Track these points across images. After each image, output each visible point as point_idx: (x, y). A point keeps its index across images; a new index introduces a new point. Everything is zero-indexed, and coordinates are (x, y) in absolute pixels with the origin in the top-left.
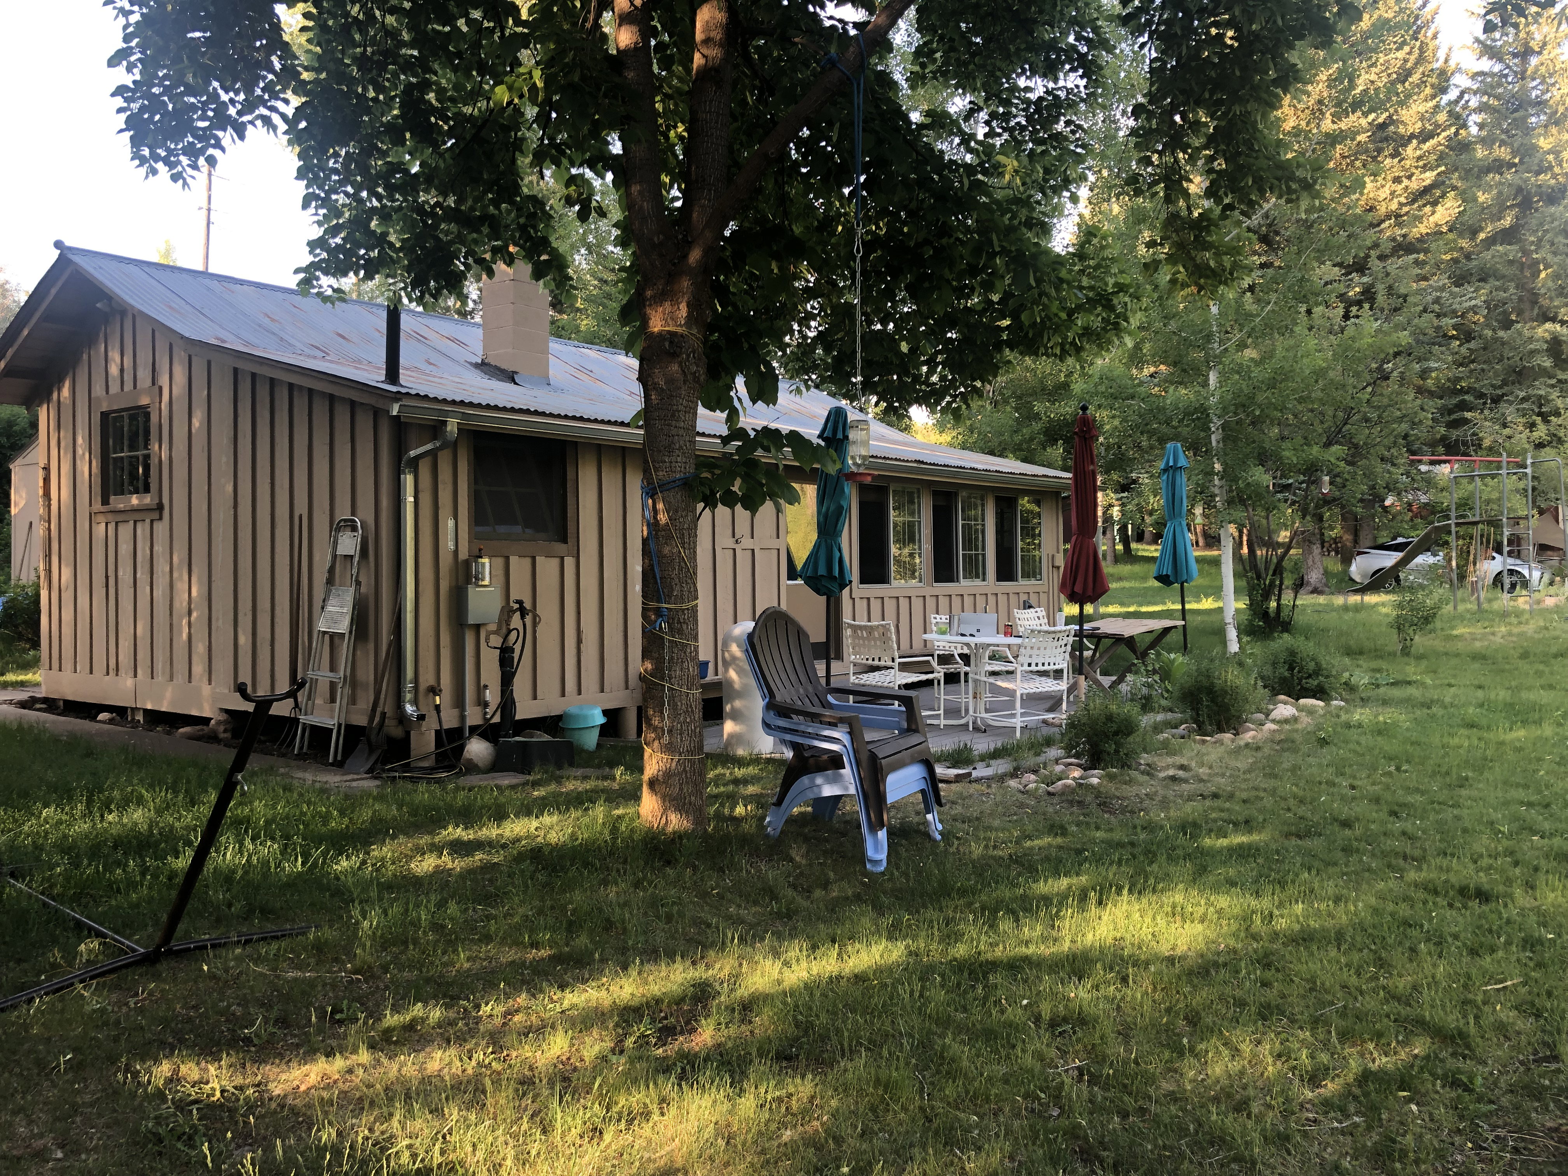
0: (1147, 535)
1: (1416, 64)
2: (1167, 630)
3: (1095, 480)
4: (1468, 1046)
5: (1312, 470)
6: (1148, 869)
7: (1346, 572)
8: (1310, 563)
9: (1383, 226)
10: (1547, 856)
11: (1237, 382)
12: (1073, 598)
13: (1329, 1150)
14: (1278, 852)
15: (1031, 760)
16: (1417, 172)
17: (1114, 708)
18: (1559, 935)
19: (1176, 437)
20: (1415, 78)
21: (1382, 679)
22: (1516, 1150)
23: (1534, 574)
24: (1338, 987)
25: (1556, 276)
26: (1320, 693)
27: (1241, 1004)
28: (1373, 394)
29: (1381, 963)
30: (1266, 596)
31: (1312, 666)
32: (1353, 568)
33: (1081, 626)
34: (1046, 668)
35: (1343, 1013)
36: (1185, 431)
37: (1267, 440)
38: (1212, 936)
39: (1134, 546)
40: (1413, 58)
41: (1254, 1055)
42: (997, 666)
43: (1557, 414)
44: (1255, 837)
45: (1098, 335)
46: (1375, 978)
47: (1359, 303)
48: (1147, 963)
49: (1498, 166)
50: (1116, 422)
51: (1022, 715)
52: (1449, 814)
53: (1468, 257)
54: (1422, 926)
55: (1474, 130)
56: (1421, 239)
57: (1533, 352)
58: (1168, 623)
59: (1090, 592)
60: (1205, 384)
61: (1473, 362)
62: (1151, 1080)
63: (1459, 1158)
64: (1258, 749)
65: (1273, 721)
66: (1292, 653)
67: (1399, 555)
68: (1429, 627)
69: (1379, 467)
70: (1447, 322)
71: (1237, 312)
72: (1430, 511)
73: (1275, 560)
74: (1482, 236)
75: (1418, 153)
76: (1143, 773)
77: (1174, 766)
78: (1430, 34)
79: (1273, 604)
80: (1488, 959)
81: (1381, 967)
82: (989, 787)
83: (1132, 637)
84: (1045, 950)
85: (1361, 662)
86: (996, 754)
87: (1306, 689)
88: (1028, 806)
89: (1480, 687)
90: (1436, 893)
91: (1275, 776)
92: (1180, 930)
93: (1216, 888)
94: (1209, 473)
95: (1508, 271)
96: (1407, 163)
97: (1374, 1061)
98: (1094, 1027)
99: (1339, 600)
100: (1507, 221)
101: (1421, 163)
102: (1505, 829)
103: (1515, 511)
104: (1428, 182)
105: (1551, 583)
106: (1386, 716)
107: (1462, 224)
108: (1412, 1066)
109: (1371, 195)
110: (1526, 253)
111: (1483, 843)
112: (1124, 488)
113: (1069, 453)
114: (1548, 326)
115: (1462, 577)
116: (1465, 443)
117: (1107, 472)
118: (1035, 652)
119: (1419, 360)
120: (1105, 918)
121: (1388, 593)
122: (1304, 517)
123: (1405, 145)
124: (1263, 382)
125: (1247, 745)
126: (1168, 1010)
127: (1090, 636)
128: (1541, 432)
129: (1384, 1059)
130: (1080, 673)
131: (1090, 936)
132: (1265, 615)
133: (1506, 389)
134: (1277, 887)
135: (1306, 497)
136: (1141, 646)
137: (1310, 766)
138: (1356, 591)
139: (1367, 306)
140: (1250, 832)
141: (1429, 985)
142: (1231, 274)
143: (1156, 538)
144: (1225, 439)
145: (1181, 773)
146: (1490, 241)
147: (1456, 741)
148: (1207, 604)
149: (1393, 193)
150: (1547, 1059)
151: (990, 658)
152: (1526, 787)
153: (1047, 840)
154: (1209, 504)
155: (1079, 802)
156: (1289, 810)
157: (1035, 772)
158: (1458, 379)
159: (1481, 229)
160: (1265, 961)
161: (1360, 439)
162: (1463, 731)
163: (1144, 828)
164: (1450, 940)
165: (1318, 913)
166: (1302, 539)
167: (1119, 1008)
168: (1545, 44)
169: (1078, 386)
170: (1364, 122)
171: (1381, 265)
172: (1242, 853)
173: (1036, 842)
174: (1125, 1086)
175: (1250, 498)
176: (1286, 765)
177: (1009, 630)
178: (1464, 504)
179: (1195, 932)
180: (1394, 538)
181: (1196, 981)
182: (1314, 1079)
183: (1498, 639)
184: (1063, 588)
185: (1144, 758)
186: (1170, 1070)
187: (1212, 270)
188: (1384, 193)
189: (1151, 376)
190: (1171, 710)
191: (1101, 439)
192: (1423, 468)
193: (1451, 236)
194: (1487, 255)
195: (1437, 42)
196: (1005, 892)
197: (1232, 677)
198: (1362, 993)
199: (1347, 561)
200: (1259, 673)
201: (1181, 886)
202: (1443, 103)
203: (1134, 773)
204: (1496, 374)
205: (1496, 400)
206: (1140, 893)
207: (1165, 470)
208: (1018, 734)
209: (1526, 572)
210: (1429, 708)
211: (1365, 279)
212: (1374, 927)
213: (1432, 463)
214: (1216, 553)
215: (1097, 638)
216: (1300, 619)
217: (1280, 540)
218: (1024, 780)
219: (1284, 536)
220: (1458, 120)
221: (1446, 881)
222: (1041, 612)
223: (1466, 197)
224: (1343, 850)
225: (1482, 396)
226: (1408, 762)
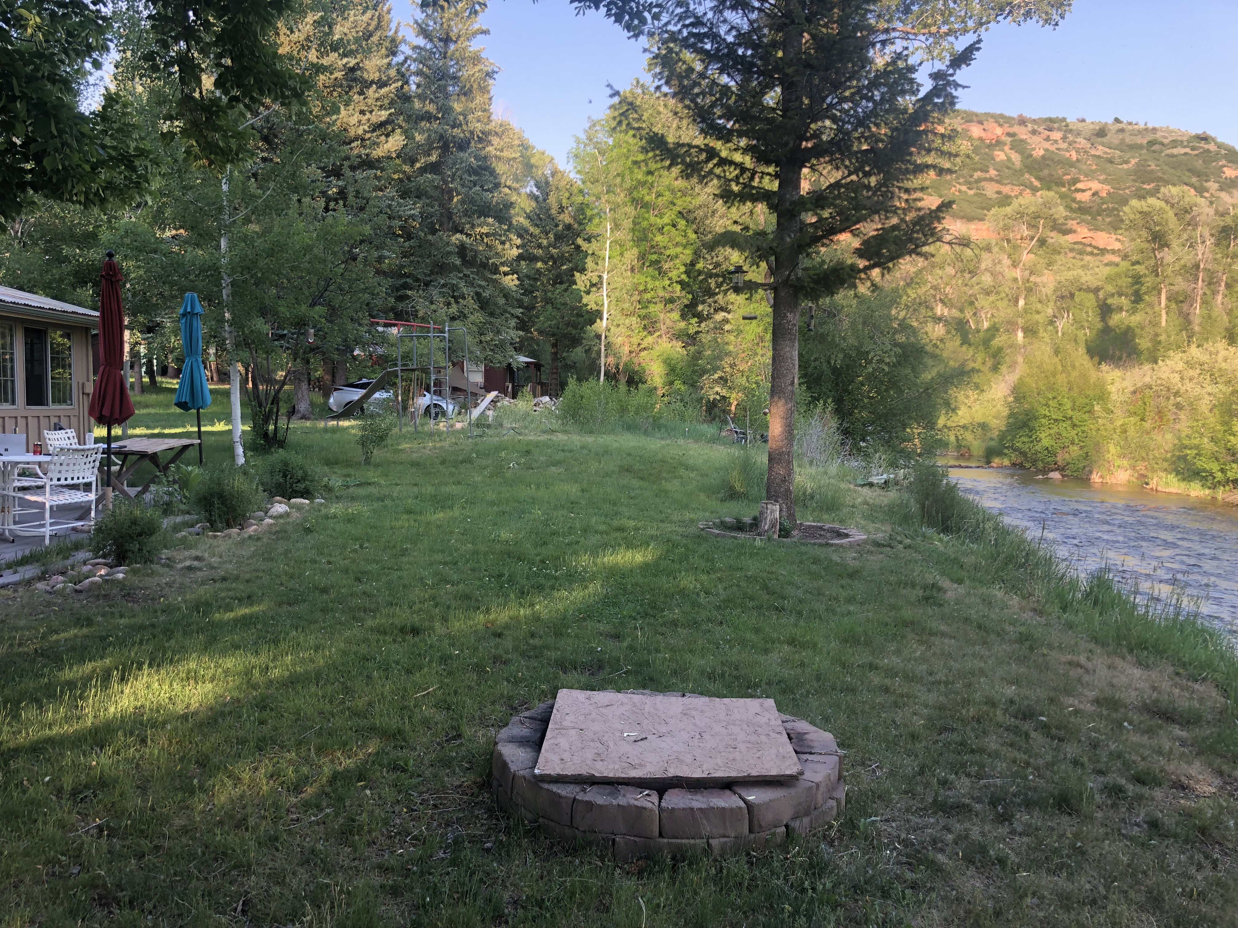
0: (170, 370)
1: (376, 29)
2: (185, 447)
3: (121, 321)
4: (404, 740)
5: (301, 324)
6: (167, 645)
7: (326, 403)
8: (300, 396)
9: (353, 145)
10: (455, 598)
11: (242, 250)
12: (101, 420)
13: (308, 839)
14: (273, 618)
15: (59, 563)
16: (376, 109)
17: (137, 513)
18: (462, 651)
19: (193, 289)
20: (375, 39)
21: (351, 481)
22: (435, 806)
23: (449, 407)
24: (316, 714)
25: (463, 202)
26: (306, 494)
27: (242, 741)
28: (346, 269)
29: (347, 691)
30: (266, 421)
31: (300, 473)
32: (331, 400)
33: (109, 445)
34: (75, 481)
35: (319, 734)
36: (200, 285)
37: (266, 297)
38: (219, 691)
39: (159, 379)
40: (374, 23)
41: (252, 780)
42: (26, 482)
43: (464, 298)
44: (256, 609)
45: (121, 190)
46: (343, 702)
47: (336, 200)
48: (164, 723)
49: (428, 117)
50: (141, 272)
51: (52, 524)
52: (395, 575)
53: (409, 179)
54: (375, 659)
55: (414, 87)
56: (379, 160)
57: (449, 253)
58: (185, 442)
59: (117, 415)
60: (218, 247)
61: (412, 255)
62: (164, 820)
63: (398, 821)
64: (259, 539)
65: (271, 517)
66: (286, 464)
67: (363, 392)
68: (384, 443)
69: (350, 326)
70: (397, 223)
71: (243, 191)
72: (383, 360)
73: (273, 393)
74: (418, 165)
75: (377, 95)
76: (163, 566)
77: (190, 558)
78: (385, 9)
79: (271, 427)
80: (418, 675)
81: (347, 693)
82: (15, 591)
83: (155, 454)
84: (68, 729)
85: (336, 470)
86: (23, 562)
87: (296, 492)
88: (55, 604)
89: (416, 485)
90: (385, 633)
91: (272, 560)
92: (194, 691)
93: (224, 653)
94: (221, 320)
95: (435, 194)
96: (370, 101)
97: (340, 764)
98: (114, 787)
99: (321, 424)
100: (434, 158)
101: (379, 103)
102: (430, 582)
103: (438, 363)
104: (383, 119)
105: (460, 413)
106: (354, 508)
107: (406, 154)
108: (367, 762)
109: (345, 120)
110: (446, 182)
111: (417, 593)
112: (150, 330)
113: (98, 295)
114: (458, 236)
115: (405, 408)
116: (407, 313)
117: (135, 315)
118: (64, 467)
119: (377, 248)
120: (127, 691)
121: (355, 419)
122: (295, 360)
123: (368, 87)
124: (263, 251)
125: (250, 537)
126: (181, 760)
127: (117, 454)
128: (454, 309)
129: (348, 761)
130: (108, 485)
131: (112, 710)
132: (266, 435)
133: (432, 277)
134: (272, 646)
135: (297, 344)
136: (162, 461)
137: (298, 549)
138: (333, 418)
139: (341, 202)
140: (252, 605)
141: (379, 701)
142: (237, 155)
143: (177, 373)
144: (233, 294)
145: (196, 563)
146: (423, 170)
147: (398, 524)
148: (220, 427)
149: (359, 121)
150: (454, 738)
151: (19, 475)
152: (443, 551)
153: (73, 632)
154: (221, 346)
155: (105, 596)
156: (282, 584)
157: (63, 573)
158: (402, 267)
159: (417, 160)
160: (262, 705)
161: (336, 303)
162: (405, 516)
163: (163, 611)
164: (393, 665)
165: (303, 661)
166: (293, 377)
167: (138, 765)
168: (459, 36)
169: (105, 236)
170: (341, 63)
171: (351, 174)
172: (246, 622)
173: (62, 635)
174: (142, 831)
175: (253, 342)
176: (280, 550)
177: (38, 450)
178: (406, 356)
179: (206, 690)
180: (360, 379)
181: (206, 730)
182: (297, 789)
183: (427, 451)
184: (91, 413)
185: (165, 554)
186: (182, 808)
187: (221, 149)
188: (353, 120)
189: (173, 237)
190: (188, 513)
191: (128, 286)
192: (380, 329)
193: (397, 161)
194: (421, 179)
195: (390, 16)
196: (30, 684)
197: (238, 483)
198: (333, 716)
199: (327, 395)
200: (260, 480)
201: (194, 655)
202: (394, 63)
203: (155, 567)
204: (427, 267)
205: (427, 284)
206: (159, 666)
207: (184, 315)
208: (47, 542)
209: (444, 406)
210: (383, 501)
211: (340, 183)
212: (343, 664)
213: (386, 325)
214: (227, 387)
215: (124, 455)
216: (292, 438)
217: (278, 378)
218: (51, 582)
219: (280, 374)
220: (404, 78)
221: (392, 624)
222: (71, 433)
223: (408, 136)
224: (322, 610)
225: (417, 280)
226: (368, 541)
